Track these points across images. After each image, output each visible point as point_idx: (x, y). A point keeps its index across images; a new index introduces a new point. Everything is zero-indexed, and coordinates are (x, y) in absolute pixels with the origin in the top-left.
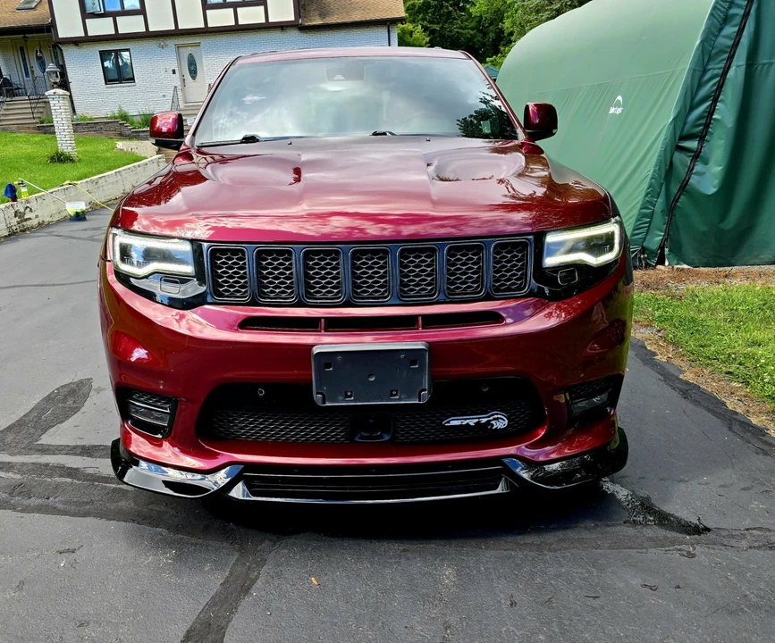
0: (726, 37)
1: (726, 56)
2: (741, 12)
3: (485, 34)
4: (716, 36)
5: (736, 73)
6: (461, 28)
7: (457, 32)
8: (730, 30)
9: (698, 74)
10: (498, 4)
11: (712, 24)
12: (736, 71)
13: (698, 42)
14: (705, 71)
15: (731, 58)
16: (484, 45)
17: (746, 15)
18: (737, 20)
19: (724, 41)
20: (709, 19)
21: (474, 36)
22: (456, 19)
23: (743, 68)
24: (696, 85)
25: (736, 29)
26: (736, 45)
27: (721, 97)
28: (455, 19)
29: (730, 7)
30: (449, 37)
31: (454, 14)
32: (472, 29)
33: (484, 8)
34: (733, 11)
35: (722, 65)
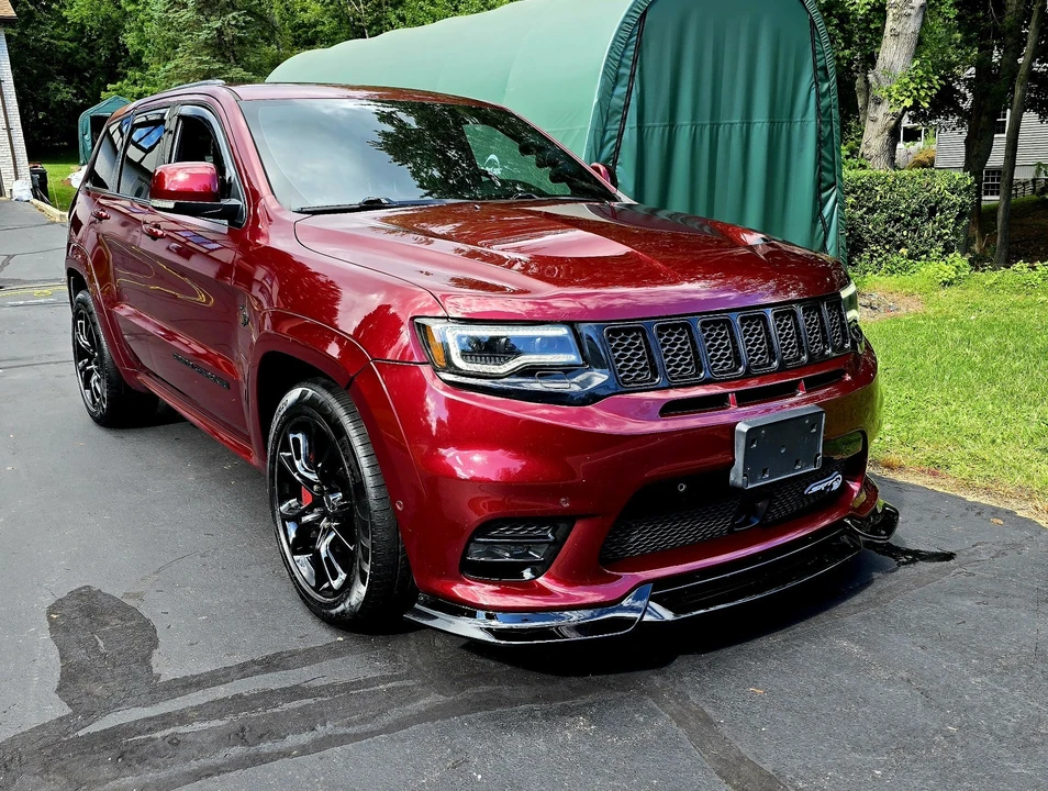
0: (619, 97)
1: (620, 117)
2: (628, 72)
3: (92, 50)
4: (611, 96)
5: (630, 135)
6: (52, 37)
7: (49, 43)
8: (621, 90)
9: (599, 134)
10: (107, 8)
11: (606, 82)
12: (630, 133)
13: (596, 100)
14: (605, 132)
15: (624, 119)
16: (92, 64)
17: (632, 76)
18: (625, 80)
19: (618, 102)
20: (603, 77)
21: (75, 51)
22: (43, 24)
23: (635, 130)
24: (598, 146)
25: (625, 89)
26: (627, 106)
27: (619, 160)
28: (40, 23)
29: (619, 67)
30: (34, 48)
31: (38, 17)
32: (69, 40)
33: (86, 13)
34: (622, 70)
35: (617, 126)
